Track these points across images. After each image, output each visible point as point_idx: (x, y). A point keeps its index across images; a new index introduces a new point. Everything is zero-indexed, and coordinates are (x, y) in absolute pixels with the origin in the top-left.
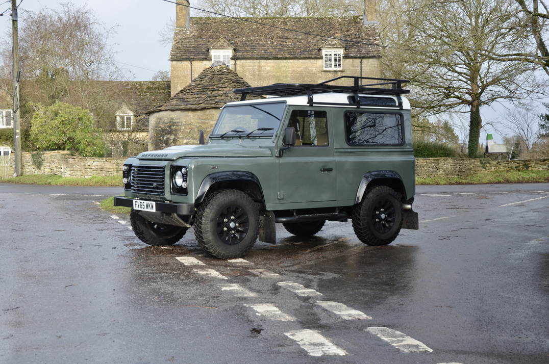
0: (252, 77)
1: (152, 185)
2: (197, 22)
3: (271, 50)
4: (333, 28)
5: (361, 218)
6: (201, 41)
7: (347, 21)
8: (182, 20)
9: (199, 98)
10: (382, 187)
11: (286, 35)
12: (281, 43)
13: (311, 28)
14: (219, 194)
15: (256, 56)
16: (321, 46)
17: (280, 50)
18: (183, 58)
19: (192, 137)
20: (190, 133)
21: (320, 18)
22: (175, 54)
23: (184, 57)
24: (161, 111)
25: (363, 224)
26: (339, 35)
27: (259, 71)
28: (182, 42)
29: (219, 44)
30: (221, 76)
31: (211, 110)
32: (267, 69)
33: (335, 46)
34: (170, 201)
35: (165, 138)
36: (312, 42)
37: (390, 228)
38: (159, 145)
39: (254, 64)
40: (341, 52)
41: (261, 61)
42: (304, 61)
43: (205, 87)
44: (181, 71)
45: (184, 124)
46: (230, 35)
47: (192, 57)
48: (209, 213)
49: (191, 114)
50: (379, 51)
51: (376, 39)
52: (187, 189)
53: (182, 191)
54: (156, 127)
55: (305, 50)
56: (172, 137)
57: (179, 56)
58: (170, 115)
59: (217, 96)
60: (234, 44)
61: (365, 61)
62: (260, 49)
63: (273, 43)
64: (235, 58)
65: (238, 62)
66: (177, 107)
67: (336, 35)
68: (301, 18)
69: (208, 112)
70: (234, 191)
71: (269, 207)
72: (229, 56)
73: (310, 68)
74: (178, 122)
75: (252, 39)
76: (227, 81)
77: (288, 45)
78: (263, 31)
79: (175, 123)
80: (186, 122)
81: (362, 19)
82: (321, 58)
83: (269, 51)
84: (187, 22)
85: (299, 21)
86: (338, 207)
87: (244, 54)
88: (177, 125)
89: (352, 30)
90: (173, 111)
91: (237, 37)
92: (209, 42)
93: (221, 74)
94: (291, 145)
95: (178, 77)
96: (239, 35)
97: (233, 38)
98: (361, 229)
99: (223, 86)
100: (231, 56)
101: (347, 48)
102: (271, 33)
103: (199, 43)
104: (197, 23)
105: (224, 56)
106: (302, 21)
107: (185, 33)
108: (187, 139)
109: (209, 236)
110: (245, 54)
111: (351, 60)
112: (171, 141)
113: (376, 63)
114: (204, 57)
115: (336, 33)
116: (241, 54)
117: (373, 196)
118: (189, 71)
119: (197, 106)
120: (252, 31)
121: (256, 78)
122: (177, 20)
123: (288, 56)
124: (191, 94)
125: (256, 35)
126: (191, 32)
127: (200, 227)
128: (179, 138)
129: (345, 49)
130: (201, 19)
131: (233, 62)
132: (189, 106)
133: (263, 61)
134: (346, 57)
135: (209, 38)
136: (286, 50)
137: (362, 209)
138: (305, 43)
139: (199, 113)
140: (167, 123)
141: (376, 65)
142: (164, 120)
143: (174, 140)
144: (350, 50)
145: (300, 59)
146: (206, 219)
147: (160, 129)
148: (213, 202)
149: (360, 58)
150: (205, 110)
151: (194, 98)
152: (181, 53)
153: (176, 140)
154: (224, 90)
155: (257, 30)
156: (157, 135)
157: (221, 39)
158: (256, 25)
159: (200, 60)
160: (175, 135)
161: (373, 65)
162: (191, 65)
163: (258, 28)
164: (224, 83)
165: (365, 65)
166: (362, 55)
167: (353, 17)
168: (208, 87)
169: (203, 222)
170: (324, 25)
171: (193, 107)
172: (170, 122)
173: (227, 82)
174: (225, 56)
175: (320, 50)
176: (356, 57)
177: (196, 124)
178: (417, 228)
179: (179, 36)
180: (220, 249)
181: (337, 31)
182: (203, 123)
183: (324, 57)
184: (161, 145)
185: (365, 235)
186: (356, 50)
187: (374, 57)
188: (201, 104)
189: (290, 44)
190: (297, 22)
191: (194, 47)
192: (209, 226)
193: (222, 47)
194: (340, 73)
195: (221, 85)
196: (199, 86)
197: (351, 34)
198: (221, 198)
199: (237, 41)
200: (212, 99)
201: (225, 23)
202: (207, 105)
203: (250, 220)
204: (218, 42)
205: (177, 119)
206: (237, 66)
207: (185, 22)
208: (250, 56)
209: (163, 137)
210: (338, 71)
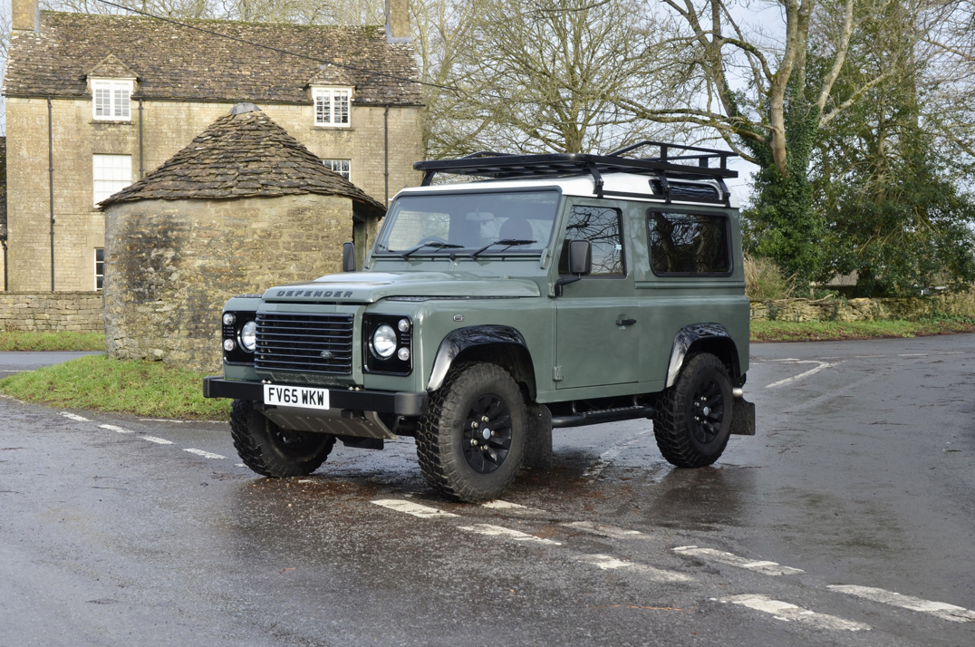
0: (174, 135)
1: (319, 353)
2: (57, 20)
3: (212, 85)
4: (329, 47)
5: (674, 415)
6: (67, 60)
7: (355, 35)
8: (24, 15)
9: (221, 175)
10: (705, 354)
11: (238, 56)
12: (230, 70)
13: (287, 44)
14: (466, 372)
15: (182, 95)
16: (310, 81)
17: (229, 85)
18: (32, 93)
19: (214, 254)
20: (209, 245)
21: (302, 26)
22: (15, 84)
23: (33, 90)
24: (142, 199)
25: (678, 426)
26: (341, 61)
27: (189, 124)
28: (28, 59)
29: (106, 68)
30: (258, 133)
31: (253, 200)
32: (205, 121)
33: (337, 82)
34: (362, 387)
35: (153, 254)
36: (290, 71)
37: (716, 432)
38: (138, 269)
39: (179, 111)
40: (349, 92)
41: (192, 104)
42: (276, 107)
43: (229, 155)
44: (27, 118)
45: (195, 228)
46: (127, 50)
47: (52, 91)
48: (451, 410)
49: (211, 208)
50: (418, 94)
51: (412, 71)
52: (408, 362)
53: (397, 367)
54: (131, 232)
55: (278, 88)
56: (170, 254)
57: (24, 88)
58: (163, 209)
59: (261, 174)
60: (136, 68)
61: (393, 112)
62: (190, 81)
63: (214, 71)
64: (139, 97)
65: (146, 105)
66: (180, 193)
67: (336, 60)
68: (266, 25)
69: (247, 203)
70: (489, 367)
71: (543, 397)
72: (127, 92)
73: (288, 123)
74: (182, 224)
75: (171, 60)
76: (271, 143)
77: (244, 76)
78: (193, 47)
79: (177, 224)
80: (200, 223)
81: (383, 33)
82: (311, 104)
83: (207, 87)
84: (36, 20)
85: (263, 30)
86: (637, 395)
87: (157, 89)
88: (180, 230)
89: (365, 52)
90: (169, 200)
91: (141, 56)
92: (83, 62)
93: (257, 130)
94: (583, 274)
95: (22, 130)
96: (145, 51)
97: (133, 57)
98: (673, 437)
99: (267, 154)
100: (131, 93)
101: (359, 87)
102: (209, 50)
103: (63, 64)
104: (56, 24)
105: (116, 92)
106: (268, 31)
107: (33, 43)
108: (204, 258)
109: (450, 458)
110: (160, 89)
111: (367, 109)
112: (168, 262)
113: (414, 117)
114: (75, 91)
115: (336, 57)
116: (151, 89)
117: (693, 372)
118: (45, 119)
119: (226, 193)
120: (171, 45)
121: (183, 138)
122: (15, 14)
123: (246, 97)
124: (202, 166)
125: (180, 52)
126: (45, 42)
127: (435, 440)
128: (185, 255)
129: (356, 89)
130: (63, 15)
131: (136, 104)
132: (207, 192)
133: (196, 104)
134: (358, 103)
135: (84, 54)
136: (241, 86)
137: (676, 398)
138: (278, 74)
139: (228, 206)
140: (157, 225)
141: (414, 121)
142: (150, 219)
143: (174, 259)
144: (365, 91)
145: (269, 104)
146: (447, 423)
147: (140, 236)
148: (459, 388)
149: (384, 105)
150: (241, 200)
151: (211, 176)
152: (27, 81)
153: (180, 260)
154: (270, 161)
155: (181, 44)
156: (131, 248)
157: (110, 58)
158: (179, 34)
159: (69, 99)
160: (177, 249)
161: (409, 121)
162: (50, 107)
163: (182, 39)
164: (266, 147)
165: (394, 121)
166: (388, 101)
167: (367, 29)
168: (235, 155)
169: (441, 428)
170: (311, 40)
171: (218, 193)
172: (164, 223)
173: (272, 145)
174: (119, 92)
175: (307, 87)
176: (375, 105)
177: (221, 228)
178: (752, 432)
179: (20, 47)
180: (469, 483)
181: (337, 54)
182: (238, 226)
183: (315, 101)
184: (142, 269)
185: (680, 447)
186: (376, 91)
187: (409, 105)
188: (232, 187)
189: (249, 73)
190: (259, 32)
191: (54, 72)
192: (452, 436)
193: (113, 74)
194: (346, 132)
195: (261, 151)
196: (216, 152)
197: (363, 61)
198: (471, 380)
199: (141, 62)
200: (251, 179)
201: (115, 26)
202: (246, 191)
203: (513, 423)
204: (105, 63)
205: (181, 217)
206: (145, 113)
207: (32, 19)
208: (169, 95)
209: (149, 254)
210: (343, 130)
